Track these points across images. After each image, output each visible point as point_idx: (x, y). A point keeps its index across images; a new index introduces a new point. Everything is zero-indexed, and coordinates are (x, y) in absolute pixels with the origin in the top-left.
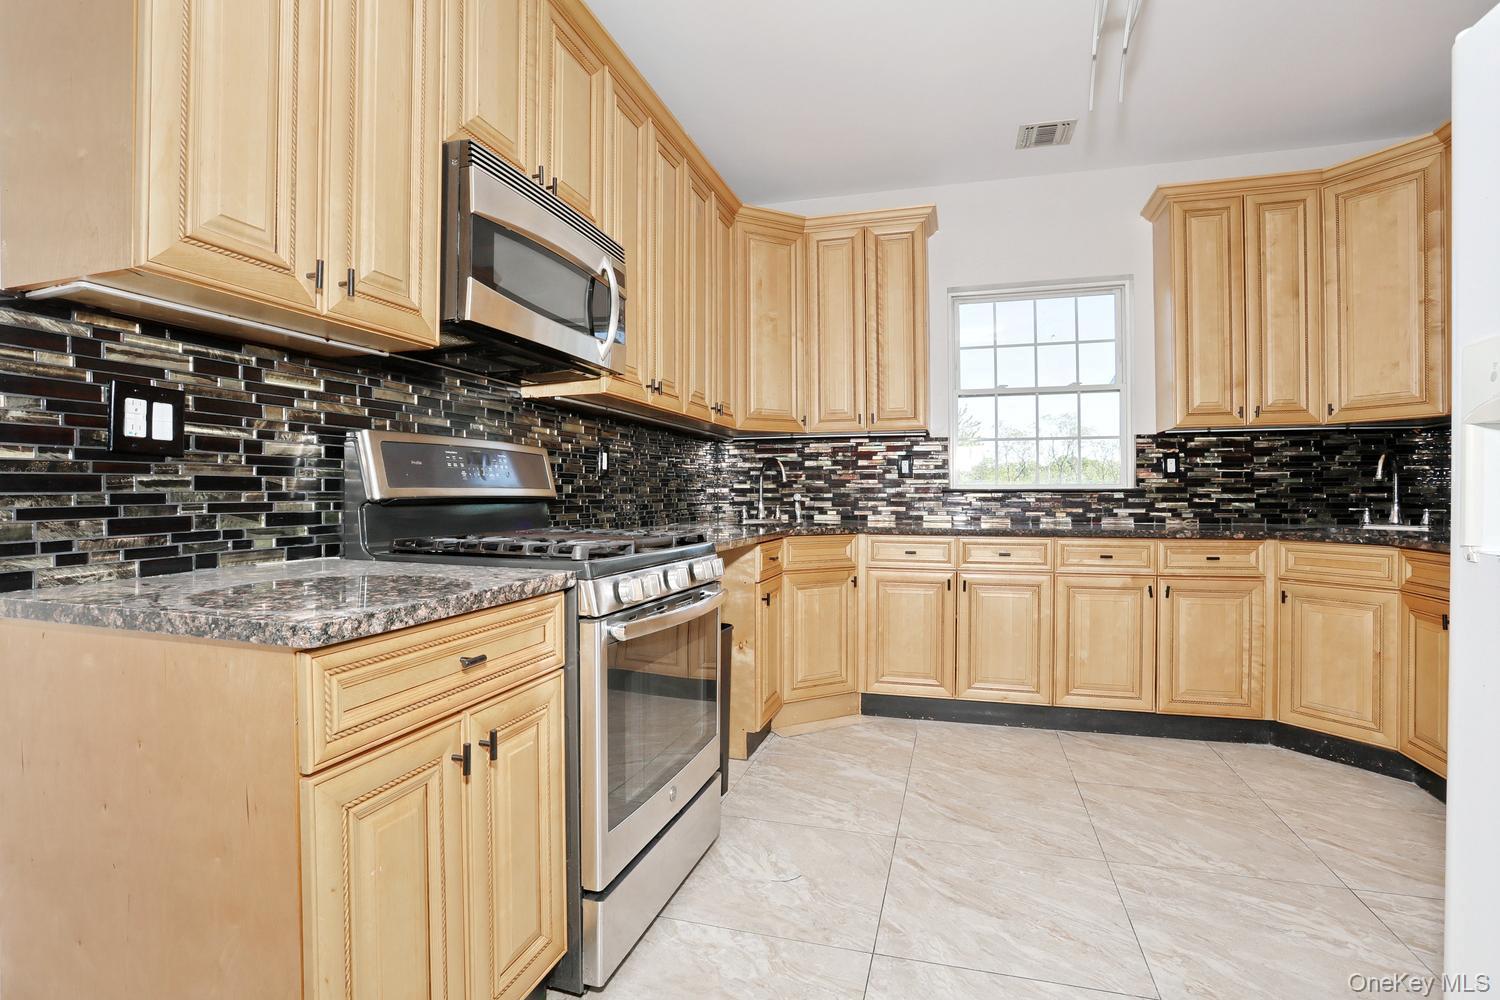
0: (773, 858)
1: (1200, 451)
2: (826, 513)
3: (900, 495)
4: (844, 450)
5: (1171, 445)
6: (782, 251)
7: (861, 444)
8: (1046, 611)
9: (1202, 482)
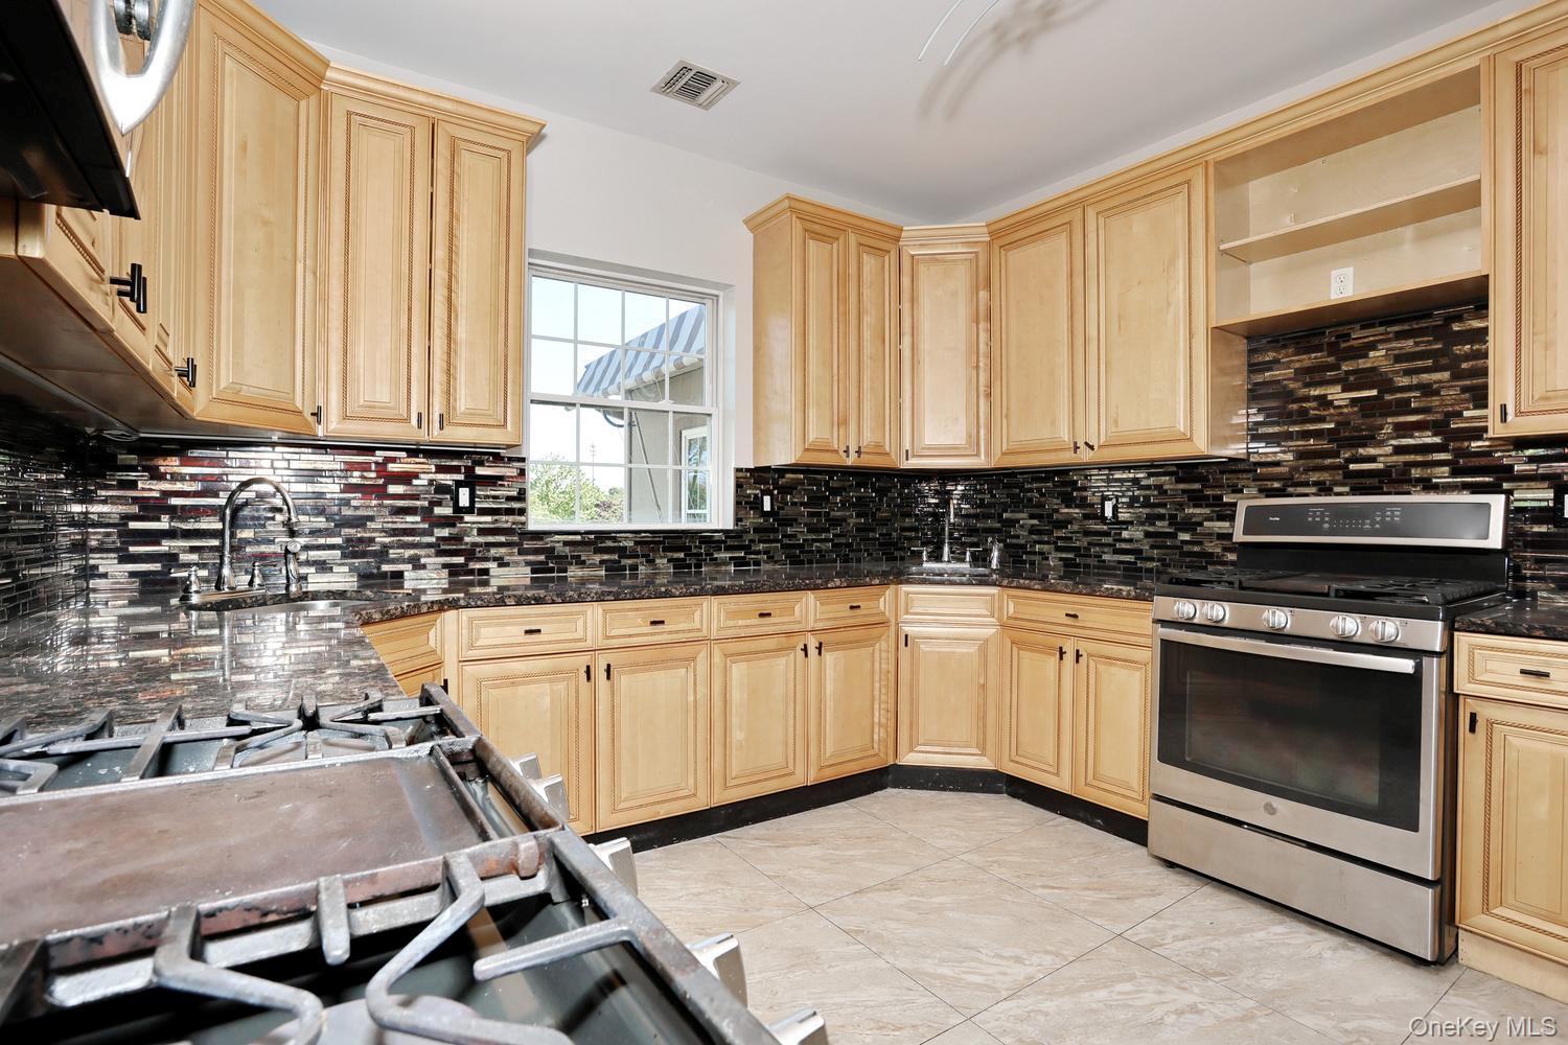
1: (790, 489)
2: (330, 570)
3: (458, 539)
4: (364, 467)
5: (771, 481)
9: (791, 522)
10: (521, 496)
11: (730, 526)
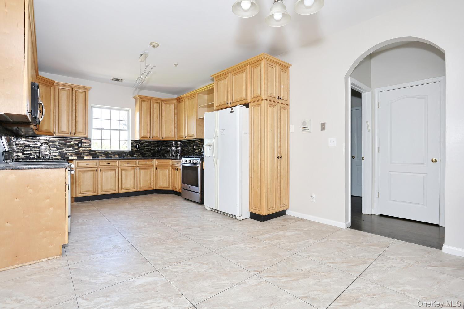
1: (143, 144)
3: (79, 152)
5: (137, 143)
9: (143, 150)
10: (90, 145)
11: (130, 150)
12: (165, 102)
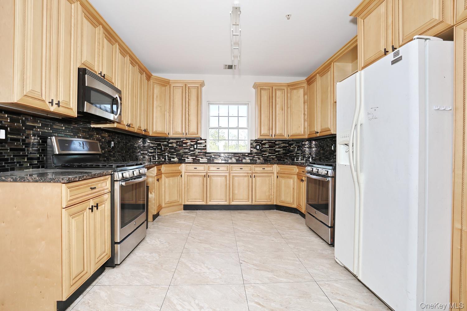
0: (160, 240)
1: (264, 144)
2: (174, 158)
3: (194, 154)
4: (180, 141)
5: (258, 142)
6: (164, 88)
7: (184, 140)
8: (228, 182)
9: (265, 151)
10: (206, 146)
11: (249, 152)
12: (291, 88)
